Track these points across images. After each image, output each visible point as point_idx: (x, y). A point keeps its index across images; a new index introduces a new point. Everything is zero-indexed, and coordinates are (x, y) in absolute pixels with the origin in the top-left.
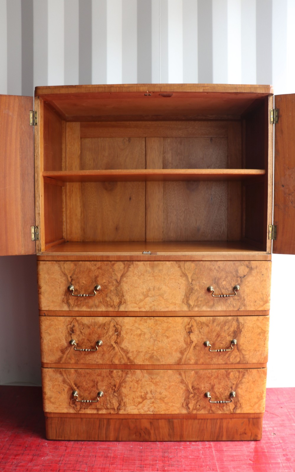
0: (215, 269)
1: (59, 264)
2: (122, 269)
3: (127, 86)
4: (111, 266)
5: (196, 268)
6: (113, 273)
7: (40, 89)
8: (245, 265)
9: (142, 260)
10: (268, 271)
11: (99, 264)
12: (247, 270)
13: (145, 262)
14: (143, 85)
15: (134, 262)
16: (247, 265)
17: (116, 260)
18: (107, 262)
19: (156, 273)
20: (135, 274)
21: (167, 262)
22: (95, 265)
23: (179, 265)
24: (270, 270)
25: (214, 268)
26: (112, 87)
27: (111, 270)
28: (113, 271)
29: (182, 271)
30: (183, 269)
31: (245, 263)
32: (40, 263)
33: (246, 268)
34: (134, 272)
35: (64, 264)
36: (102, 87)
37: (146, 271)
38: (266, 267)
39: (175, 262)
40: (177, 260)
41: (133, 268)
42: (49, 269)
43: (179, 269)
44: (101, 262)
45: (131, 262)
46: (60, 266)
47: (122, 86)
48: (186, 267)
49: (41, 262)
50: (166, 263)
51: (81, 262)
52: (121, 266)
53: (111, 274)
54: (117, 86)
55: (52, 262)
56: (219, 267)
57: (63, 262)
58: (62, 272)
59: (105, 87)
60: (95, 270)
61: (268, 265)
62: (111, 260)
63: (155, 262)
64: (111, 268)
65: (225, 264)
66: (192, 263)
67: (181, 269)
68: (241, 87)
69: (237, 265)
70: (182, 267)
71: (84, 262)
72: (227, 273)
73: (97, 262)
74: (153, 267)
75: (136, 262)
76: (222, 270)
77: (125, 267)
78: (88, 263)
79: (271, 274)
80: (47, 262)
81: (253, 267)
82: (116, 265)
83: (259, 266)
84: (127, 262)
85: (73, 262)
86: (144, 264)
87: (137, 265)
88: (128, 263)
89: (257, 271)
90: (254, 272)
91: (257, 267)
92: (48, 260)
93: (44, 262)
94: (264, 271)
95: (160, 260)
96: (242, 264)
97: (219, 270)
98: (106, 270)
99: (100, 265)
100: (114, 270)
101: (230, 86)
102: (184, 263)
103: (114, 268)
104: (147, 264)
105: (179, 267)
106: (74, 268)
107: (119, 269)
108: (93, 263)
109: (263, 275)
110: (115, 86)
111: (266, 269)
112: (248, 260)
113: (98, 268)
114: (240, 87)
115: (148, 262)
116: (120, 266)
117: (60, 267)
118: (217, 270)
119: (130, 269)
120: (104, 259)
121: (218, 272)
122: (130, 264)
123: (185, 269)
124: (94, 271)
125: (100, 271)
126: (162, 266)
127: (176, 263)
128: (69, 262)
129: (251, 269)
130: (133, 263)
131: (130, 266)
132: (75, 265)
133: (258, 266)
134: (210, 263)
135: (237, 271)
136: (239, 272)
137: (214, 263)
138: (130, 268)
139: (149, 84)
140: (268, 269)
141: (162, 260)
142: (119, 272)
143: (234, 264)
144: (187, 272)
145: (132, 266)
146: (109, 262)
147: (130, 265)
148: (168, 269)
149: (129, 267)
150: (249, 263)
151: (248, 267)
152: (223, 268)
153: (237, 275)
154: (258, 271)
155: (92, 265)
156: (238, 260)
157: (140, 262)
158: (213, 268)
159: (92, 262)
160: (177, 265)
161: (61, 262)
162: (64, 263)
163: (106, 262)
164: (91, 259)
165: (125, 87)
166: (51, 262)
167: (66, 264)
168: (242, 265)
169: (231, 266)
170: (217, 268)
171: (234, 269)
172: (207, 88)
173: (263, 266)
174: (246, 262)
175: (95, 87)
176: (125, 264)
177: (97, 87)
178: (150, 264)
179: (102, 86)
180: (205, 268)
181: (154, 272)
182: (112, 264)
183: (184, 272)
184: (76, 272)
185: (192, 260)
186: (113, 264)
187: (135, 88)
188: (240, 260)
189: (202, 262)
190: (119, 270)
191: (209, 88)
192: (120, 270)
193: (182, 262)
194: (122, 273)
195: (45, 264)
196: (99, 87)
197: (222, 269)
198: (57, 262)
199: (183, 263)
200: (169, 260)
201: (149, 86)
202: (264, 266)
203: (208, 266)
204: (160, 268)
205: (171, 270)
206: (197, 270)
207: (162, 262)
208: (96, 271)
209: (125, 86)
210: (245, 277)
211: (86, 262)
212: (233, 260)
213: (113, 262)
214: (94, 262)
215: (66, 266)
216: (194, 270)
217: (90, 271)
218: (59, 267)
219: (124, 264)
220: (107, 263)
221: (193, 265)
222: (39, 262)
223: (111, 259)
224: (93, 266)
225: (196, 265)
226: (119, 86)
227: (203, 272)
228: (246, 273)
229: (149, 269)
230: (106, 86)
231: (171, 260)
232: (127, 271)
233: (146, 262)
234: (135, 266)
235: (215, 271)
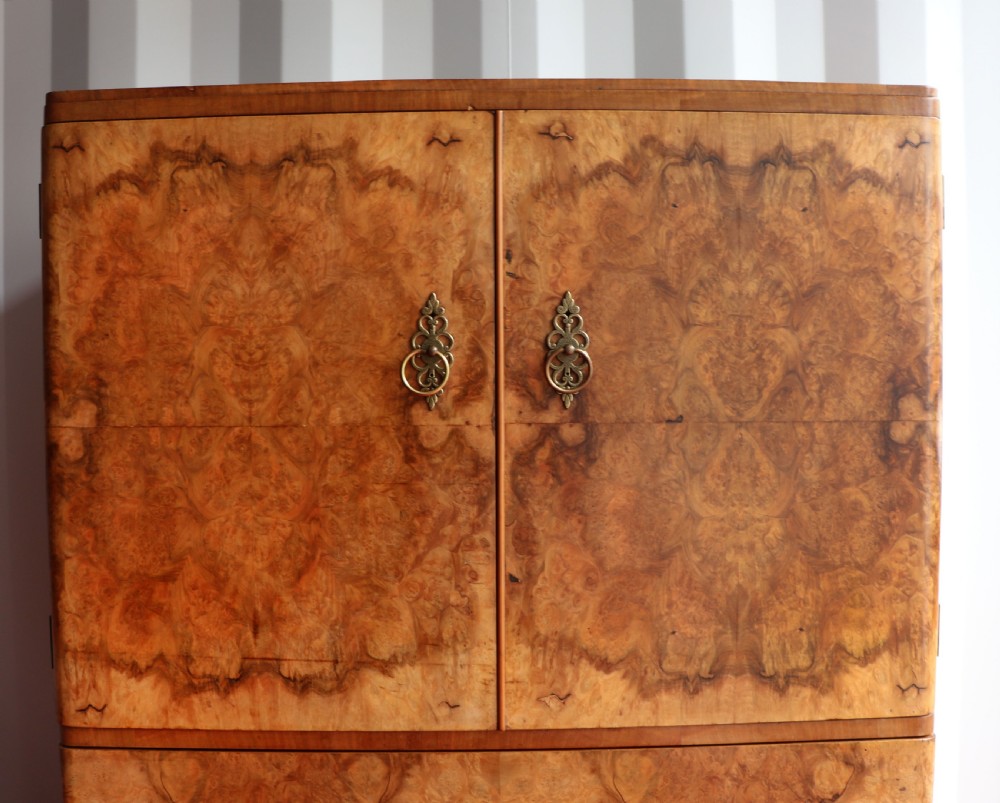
0: (727, 773)
1: (141, 760)
2: (379, 779)
3: (390, 87)
4: (337, 768)
5: (657, 774)
6: (345, 795)
7: (62, 101)
8: (837, 757)
9: (452, 748)
10: (921, 775)
11: (291, 761)
12: (846, 773)
13: (465, 754)
14: (453, 86)
15: (425, 755)
16: (845, 756)
17: (355, 749)
18: (323, 754)
19: (509, 794)
20: (427, 797)
21: (550, 755)
22: (278, 766)
23: (594, 762)
24: (930, 772)
25: (723, 772)
26: (334, 91)
27: (338, 784)
28: (347, 789)
29: (604, 786)
30: (609, 779)
31: (838, 751)
32: (70, 755)
33: (843, 767)
34: (423, 792)
35: (161, 760)
36: (296, 93)
37: (471, 787)
38: (914, 762)
39: (578, 753)
40: (587, 745)
41: (420, 778)
42: (107, 778)
43: (592, 778)
44: (301, 754)
45: (414, 754)
46: (148, 766)
47: (373, 88)
48: (619, 770)
49: (75, 752)
50: (545, 757)
51: (224, 754)
52: (374, 768)
53: (340, 798)
54: (352, 88)
55: (118, 752)
56: (743, 767)
57: (158, 753)
58: (154, 787)
59: (307, 94)
60: (278, 783)
61: (924, 754)
62: (337, 748)
63: (503, 754)
64: (338, 776)
65: (763, 756)
66: (643, 754)
67: (600, 776)
68: (824, 94)
69: (808, 757)
70: (605, 771)
71: (234, 754)
72: (774, 786)
73: (286, 754)
74: (494, 772)
75: (433, 755)
76: (754, 778)
77: (389, 774)
78: (251, 758)
79: (931, 782)
80: (98, 752)
81: (867, 763)
82: (356, 765)
83: (891, 758)
84: (396, 754)
85: (196, 754)
86: (462, 762)
87: (434, 765)
88: (403, 758)
89: (882, 778)
90: (871, 782)
91: (881, 763)
92: (101, 744)
93: (88, 752)
94: (907, 775)
95: (521, 747)
96: (828, 755)
97: (741, 777)
98: (321, 783)
99: (295, 766)
100: (350, 783)
101: (780, 89)
102: (613, 757)
103: (350, 778)
104: (472, 762)
105: (595, 770)
106: (201, 775)
107: (368, 780)
108: (270, 760)
109: (903, 789)
110: (345, 88)
111: (915, 769)
112: (850, 737)
113: (290, 778)
114: (818, 94)
115: (478, 755)
116: (370, 769)
117: (144, 769)
118: (734, 780)
119: (410, 781)
120: (312, 745)
121: (738, 787)
122: (409, 762)
123: (615, 776)
124: (275, 786)
125: (297, 788)
126: (531, 767)
127: (584, 755)
128: (180, 753)
129: (860, 770)
130: (419, 759)
131: (410, 771)
132: (205, 765)
133: (887, 759)
134: (708, 754)
135: (808, 780)
136: (817, 782)
137: (724, 753)
138: (409, 775)
139: (475, 81)
140: (923, 768)
141: (530, 746)
142: (368, 790)
143: (799, 753)
144: (622, 789)
145: (415, 770)
146: (329, 754)
147: (408, 766)
148: (554, 779)
149: (404, 774)
150: (853, 749)
151: (847, 763)
152: (758, 772)
153: (808, 793)
154: (886, 775)
155: (264, 765)
156: (811, 739)
157: (446, 755)
158: (722, 770)
159: (267, 754)
160: (586, 765)
161: (151, 752)
162: (160, 755)
163: (318, 756)
164: (261, 745)
165: (383, 92)
166: (112, 751)
167: (170, 760)
168: (827, 757)
169: (787, 761)
170: (734, 771)
171: (799, 773)
172: (695, 96)
173: (905, 759)
174: (841, 743)
175: (270, 94)
176: (392, 761)
177: (277, 93)
178: (483, 762)
179: (298, 88)
180: (692, 772)
181: (499, 791)
182: (340, 761)
183: (614, 790)
184: (207, 792)
185: (644, 743)
186: (347, 764)
187: (424, 96)
188: (819, 739)
189: (678, 750)
190: (369, 783)
191: (703, 94)
192: (373, 784)
193: (603, 751)
194: (379, 793)
195: (90, 758)
196: (284, 93)
197: (752, 773)
198: (135, 752)
199: (609, 757)
200: (557, 746)
201: (475, 87)
202: (909, 757)
203: (701, 763)
204: (524, 774)
205: (566, 781)
206: (661, 781)
207: (528, 754)
208: (281, 786)
209: (384, 88)
210: (840, 800)
211: (244, 754)
212: (793, 738)
213: (345, 755)
214: (274, 754)
215: (166, 767)
216: (651, 779)
217: (258, 788)
218: (142, 770)
219: (387, 762)
220: (321, 760)
221: (647, 761)
222: (67, 750)
223: (336, 745)
224: (269, 770)
225: (659, 764)
226: (363, 88)
227: (683, 789)
228: (842, 786)
229: (480, 780)
230: (313, 89)
231: (563, 746)
232: (398, 790)
233: (471, 754)
234: (427, 769)
235: (728, 782)
